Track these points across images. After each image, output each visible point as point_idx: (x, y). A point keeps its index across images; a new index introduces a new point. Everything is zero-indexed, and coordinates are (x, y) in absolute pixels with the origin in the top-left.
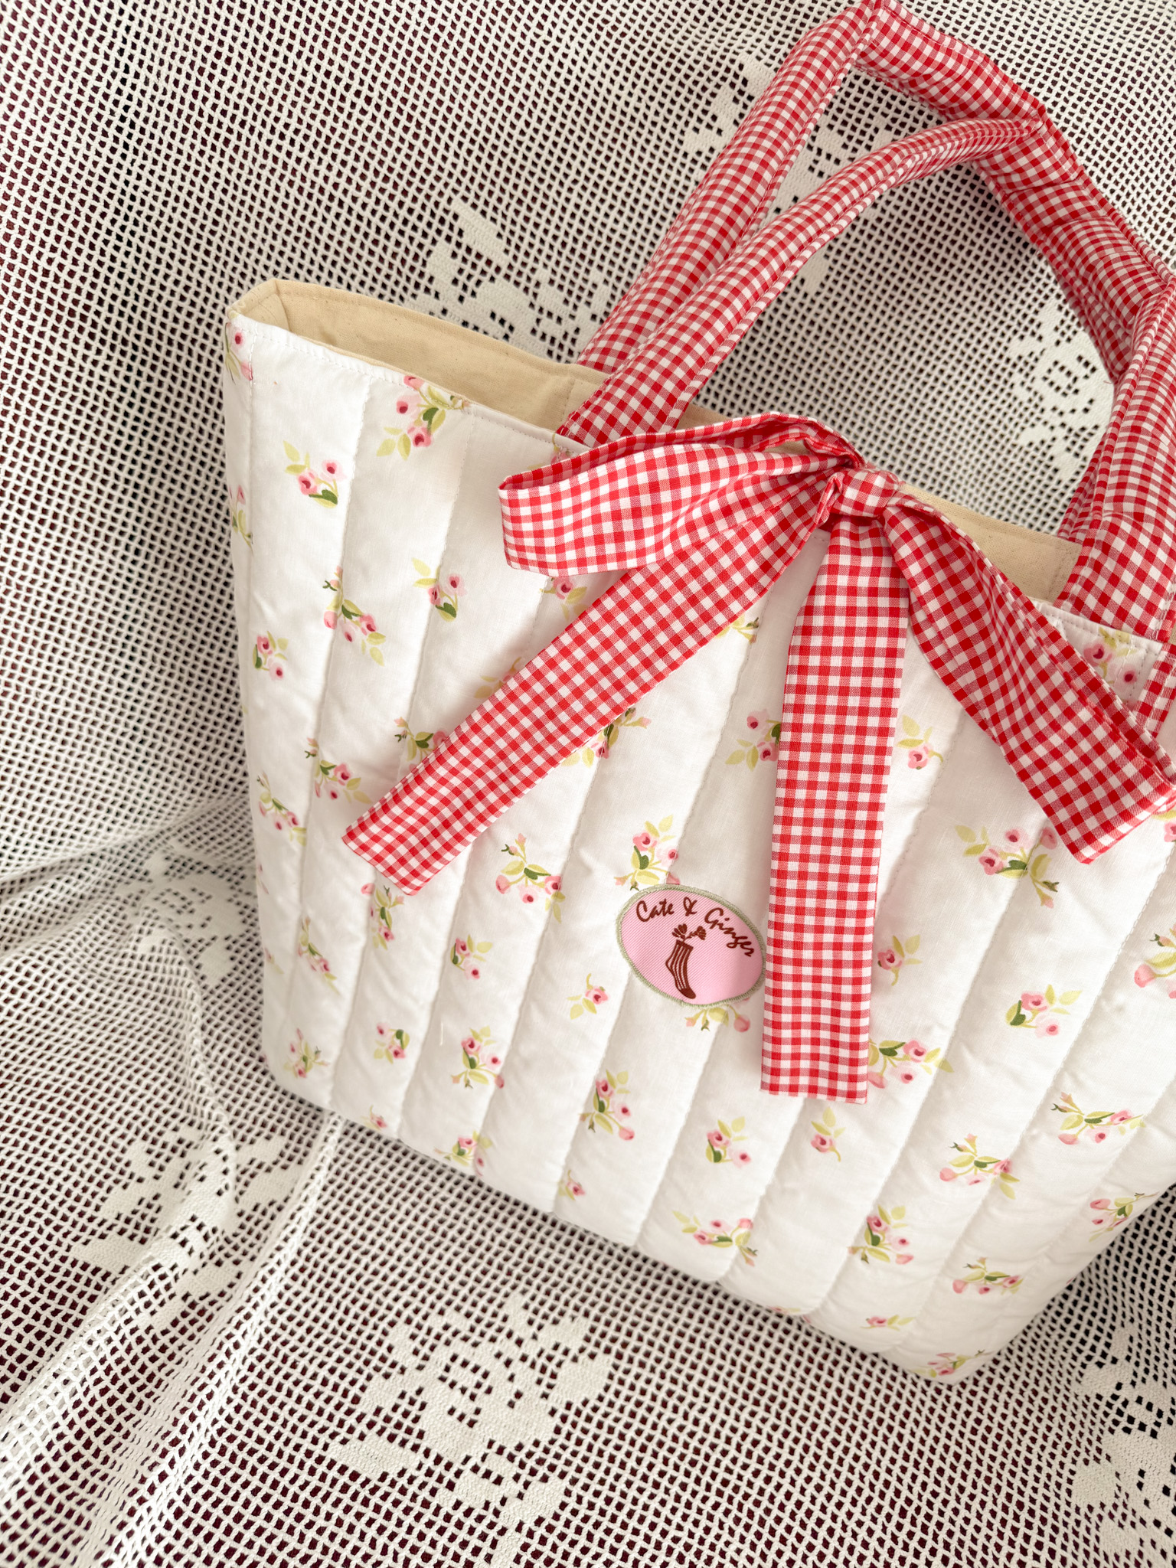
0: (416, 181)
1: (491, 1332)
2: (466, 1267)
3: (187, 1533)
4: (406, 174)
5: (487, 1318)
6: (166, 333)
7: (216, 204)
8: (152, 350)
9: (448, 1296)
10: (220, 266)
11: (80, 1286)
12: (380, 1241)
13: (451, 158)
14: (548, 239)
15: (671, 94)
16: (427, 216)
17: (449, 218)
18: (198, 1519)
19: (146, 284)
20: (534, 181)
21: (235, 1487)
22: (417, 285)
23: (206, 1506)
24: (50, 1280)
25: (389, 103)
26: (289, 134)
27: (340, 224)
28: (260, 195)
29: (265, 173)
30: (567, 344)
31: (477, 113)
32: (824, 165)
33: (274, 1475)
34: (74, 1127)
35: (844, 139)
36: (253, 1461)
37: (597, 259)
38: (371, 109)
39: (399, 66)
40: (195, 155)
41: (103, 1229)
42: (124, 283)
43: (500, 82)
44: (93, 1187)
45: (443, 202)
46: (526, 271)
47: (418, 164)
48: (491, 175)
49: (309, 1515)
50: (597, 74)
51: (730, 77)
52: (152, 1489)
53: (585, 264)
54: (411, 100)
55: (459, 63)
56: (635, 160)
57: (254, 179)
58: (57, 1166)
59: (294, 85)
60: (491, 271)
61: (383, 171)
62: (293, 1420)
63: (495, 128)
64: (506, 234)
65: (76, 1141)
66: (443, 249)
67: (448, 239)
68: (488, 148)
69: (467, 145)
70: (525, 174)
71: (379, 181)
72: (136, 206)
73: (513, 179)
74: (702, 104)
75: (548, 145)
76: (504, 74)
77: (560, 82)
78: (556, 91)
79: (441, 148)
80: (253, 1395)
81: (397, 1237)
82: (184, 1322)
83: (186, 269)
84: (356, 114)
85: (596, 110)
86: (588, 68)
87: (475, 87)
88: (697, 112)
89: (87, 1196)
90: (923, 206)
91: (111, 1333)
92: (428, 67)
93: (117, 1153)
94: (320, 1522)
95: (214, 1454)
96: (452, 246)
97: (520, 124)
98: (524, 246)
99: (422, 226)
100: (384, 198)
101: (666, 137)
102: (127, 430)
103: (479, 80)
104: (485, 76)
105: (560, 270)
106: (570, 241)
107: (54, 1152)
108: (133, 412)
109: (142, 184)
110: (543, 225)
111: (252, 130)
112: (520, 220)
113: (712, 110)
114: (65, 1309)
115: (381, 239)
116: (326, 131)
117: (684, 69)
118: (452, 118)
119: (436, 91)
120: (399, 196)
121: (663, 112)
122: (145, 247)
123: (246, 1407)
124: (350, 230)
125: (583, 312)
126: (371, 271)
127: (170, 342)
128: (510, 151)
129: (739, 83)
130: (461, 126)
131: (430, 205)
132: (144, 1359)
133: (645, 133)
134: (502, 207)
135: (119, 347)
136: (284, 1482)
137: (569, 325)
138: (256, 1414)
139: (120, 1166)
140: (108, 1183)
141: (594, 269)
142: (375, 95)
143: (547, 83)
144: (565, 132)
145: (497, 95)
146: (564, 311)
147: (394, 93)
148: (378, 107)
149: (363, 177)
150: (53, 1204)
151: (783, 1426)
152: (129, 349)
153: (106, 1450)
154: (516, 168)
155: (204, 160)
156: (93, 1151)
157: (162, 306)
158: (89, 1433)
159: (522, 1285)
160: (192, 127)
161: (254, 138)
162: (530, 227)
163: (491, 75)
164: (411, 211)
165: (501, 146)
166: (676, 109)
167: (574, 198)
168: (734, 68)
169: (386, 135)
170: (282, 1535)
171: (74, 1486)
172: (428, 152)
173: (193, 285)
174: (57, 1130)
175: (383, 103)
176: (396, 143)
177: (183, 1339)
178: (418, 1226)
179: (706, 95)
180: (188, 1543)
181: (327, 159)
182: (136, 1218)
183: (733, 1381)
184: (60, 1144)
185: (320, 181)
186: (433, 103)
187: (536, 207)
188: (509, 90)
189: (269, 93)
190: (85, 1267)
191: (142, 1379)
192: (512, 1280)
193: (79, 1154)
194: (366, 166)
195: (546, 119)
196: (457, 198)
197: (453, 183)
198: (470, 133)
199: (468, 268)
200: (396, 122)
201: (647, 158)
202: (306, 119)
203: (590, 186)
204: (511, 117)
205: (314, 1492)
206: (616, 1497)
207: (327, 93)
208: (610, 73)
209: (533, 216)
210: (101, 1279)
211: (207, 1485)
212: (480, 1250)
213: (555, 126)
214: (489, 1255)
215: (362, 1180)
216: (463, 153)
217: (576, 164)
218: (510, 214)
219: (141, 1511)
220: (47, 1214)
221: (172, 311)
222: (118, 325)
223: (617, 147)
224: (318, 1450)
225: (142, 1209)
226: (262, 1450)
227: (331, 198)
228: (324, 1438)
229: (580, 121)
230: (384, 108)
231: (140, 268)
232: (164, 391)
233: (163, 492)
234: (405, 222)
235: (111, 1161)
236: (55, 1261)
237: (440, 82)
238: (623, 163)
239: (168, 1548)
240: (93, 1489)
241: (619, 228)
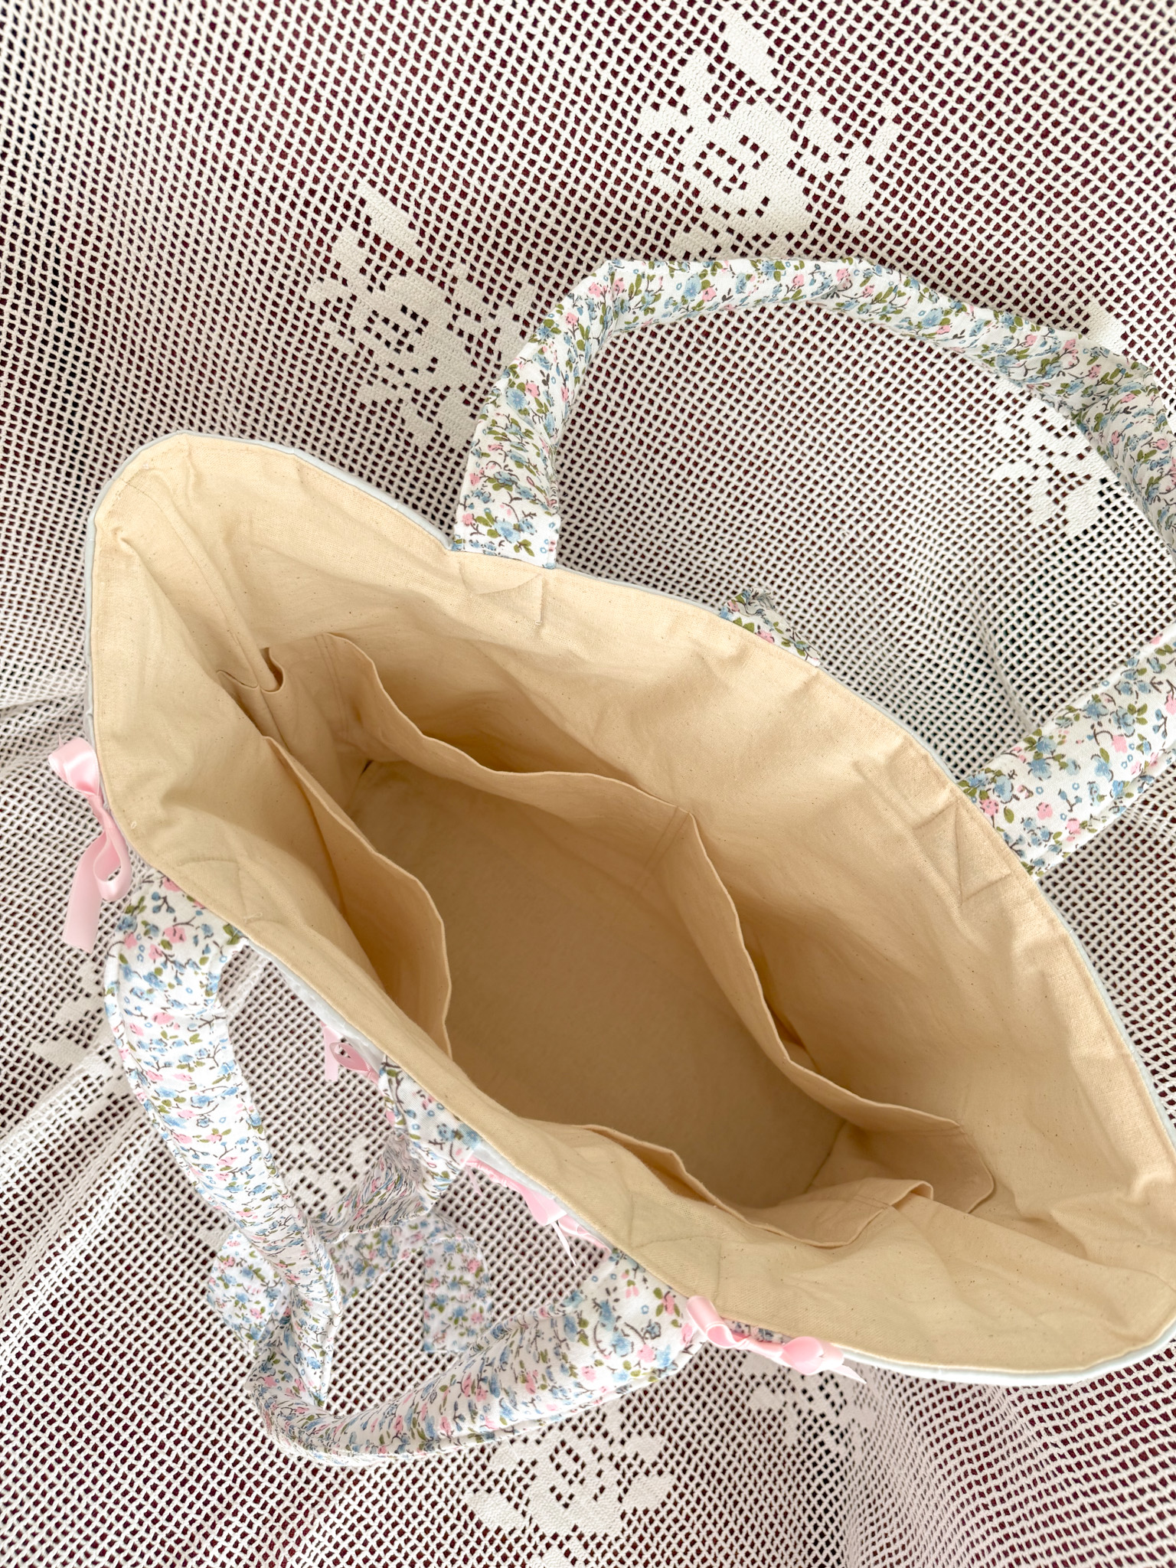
0: (317, 159)
1: (335, 1164)
2: (329, 1108)
3: (93, 1272)
4: (306, 151)
5: (335, 1152)
6: (72, 276)
7: (108, 151)
8: (59, 291)
9: (309, 1129)
10: (119, 214)
11: (36, 1076)
12: (266, 1076)
13: (357, 137)
14: (468, 232)
15: (629, 60)
16: (330, 201)
17: (355, 203)
18: (101, 1264)
19: (46, 222)
20: (453, 166)
21: (130, 1246)
22: (323, 270)
23: (108, 1255)
24: (13, 1069)
25: (284, 69)
26: (176, 89)
27: (237, 196)
28: (151, 150)
29: (155, 129)
30: (487, 342)
31: (386, 85)
32: (811, 163)
33: (157, 1243)
34: (38, 944)
35: (838, 129)
36: (144, 1230)
37: (522, 256)
38: (263, 74)
39: (293, 25)
40: (81, 94)
41: (54, 1033)
42: (22, 221)
43: (414, 47)
44: (50, 997)
45: (348, 185)
46: (442, 265)
47: (319, 141)
48: (402, 157)
49: (176, 1276)
50: (538, 32)
51: (707, 40)
52: (64, 1247)
53: (508, 261)
54: (308, 68)
55: (365, 23)
56: (575, 142)
57: (143, 130)
58: (23, 976)
59: (177, 34)
60: (401, 264)
61: (280, 145)
62: (177, 1206)
63: (408, 103)
64: (419, 224)
65: (39, 956)
66: (349, 237)
67: (355, 226)
68: (399, 126)
69: (374, 122)
70: (442, 157)
71: (276, 156)
72: (26, 138)
73: (428, 163)
74: (667, 74)
75: (471, 124)
76: (420, 35)
77: (490, 44)
78: (485, 55)
79: (344, 123)
80: (152, 1181)
81: (279, 1075)
82: (108, 1114)
83: (84, 212)
84: (247, 78)
85: (533, 79)
86: (527, 24)
87: (383, 52)
88: (660, 84)
89: (45, 1004)
90: (922, 222)
91: (48, 1124)
92: (327, 28)
93: (71, 970)
94: (183, 1282)
95: (118, 1220)
96: (359, 234)
97: (438, 99)
98: (440, 238)
99: (325, 209)
100: (283, 176)
101: (616, 115)
102: (44, 366)
103: (390, 43)
104: (396, 39)
105: (479, 266)
106: (492, 234)
107: (22, 964)
108: (48, 349)
109: (29, 115)
110: (462, 215)
111: (136, 76)
112: (435, 209)
113: (678, 81)
114: (24, 1093)
115: (282, 217)
116: (215, 94)
117: (649, 27)
118: (356, 90)
119: (337, 58)
120: (299, 175)
121: (617, 83)
122: (40, 184)
123: (145, 1190)
124: (248, 205)
125: (504, 312)
126: (273, 250)
127: (77, 285)
128: (425, 130)
129: (717, 48)
130: (367, 100)
131: (334, 188)
132: (75, 1139)
133: (591, 110)
134: (415, 195)
135: (26, 286)
136: (164, 1249)
137: (490, 324)
138: (152, 1196)
139: (73, 981)
140: (62, 994)
141: (518, 266)
142: (266, 59)
143: (473, 46)
144: (492, 108)
145: (411, 61)
146: (485, 309)
147: (289, 58)
148: (271, 73)
149: (258, 149)
150: (19, 1009)
151: (538, 1274)
152: (36, 288)
153: (43, 1201)
154: (431, 150)
155: (91, 100)
156: (52, 966)
157: (64, 247)
158: (32, 1187)
159: (369, 1130)
160: (74, 62)
161: (140, 87)
162: (446, 217)
163: (404, 37)
164: (312, 192)
165: (415, 125)
166: (633, 79)
167: (499, 186)
168: (714, 28)
169: (281, 106)
170: (156, 1286)
171: (18, 1223)
172: (329, 128)
173: (94, 229)
174: (25, 946)
175: (276, 68)
176: (293, 116)
177: (105, 1127)
178: (298, 1068)
179: (673, 63)
180: (92, 1279)
181: (218, 125)
182: (82, 1026)
183: (511, 1234)
184: (27, 958)
185: (212, 148)
186: (333, 72)
187: (455, 196)
188: (425, 56)
189: (151, 39)
190: (40, 1061)
191: (73, 1153)
192: (362, 1125)
193: (41, 968)
194: (261, 138)
195: (470, 92)
196: (363, 182)
197: (358, 164)
198: (378, 108)
199: (376, 258)
200: (292, 91)
201: (591, 140)
202: (193, 76)
203: (518, 173)
204: (427, 89)
205: (183, 1261)
206: (396, 1304)
207: (213, 48)
208: (554, 31)
209: (450, 205)
210: (51, 1074)
211: (110, 1242)
212: (343, 1095)
213: (481, 100)
214: (348, 1101)
215: (261, 1022)
216: (369, 131)
217: (503, 148)
218: (425, 202)
219: (55, 1260)
220: (13, 1017)
221: (75, 254)
222: (22, 264)
223: (555, 126)
224: (190, 1231)
225: (87, 1019)
226: (152, 1223)
227: (226, 168)
228: (196, 1223)
229: (512, 93)
230: (278, 74)
231: (37, 206)
232: (76, 331)
233: (87, 424)
234: (307, 204)
235: (66, 976)
236: (18, 1054)
237: (341, 47)
238: (560, 147)
239: (78, 1280)
240: (30, 1229)
241: (551, 223)
